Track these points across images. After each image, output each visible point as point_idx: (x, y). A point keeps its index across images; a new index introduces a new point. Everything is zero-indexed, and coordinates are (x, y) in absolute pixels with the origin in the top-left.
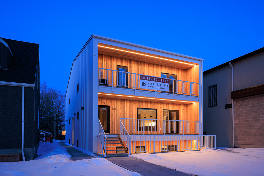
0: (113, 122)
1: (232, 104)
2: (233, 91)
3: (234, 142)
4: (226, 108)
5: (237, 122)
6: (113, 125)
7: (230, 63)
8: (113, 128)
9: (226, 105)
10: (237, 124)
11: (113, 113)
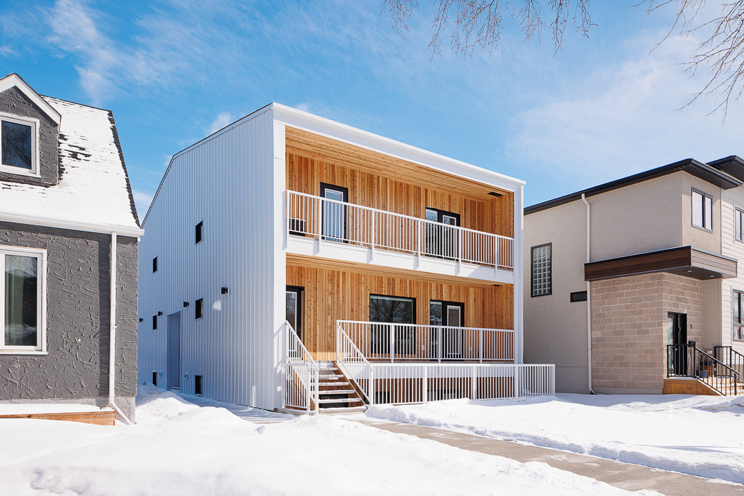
0: (312, 328)
1: (586, 292)
2: (588, 262)
3: (592, 382)
4: (572, 300)
5: (598, 334)
6: (312, 336)
7: (583, 195)
8: (312, 344)
9: (572, 294)
10: (598, 339)
11: (312, 306)
